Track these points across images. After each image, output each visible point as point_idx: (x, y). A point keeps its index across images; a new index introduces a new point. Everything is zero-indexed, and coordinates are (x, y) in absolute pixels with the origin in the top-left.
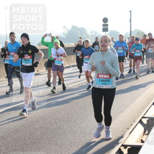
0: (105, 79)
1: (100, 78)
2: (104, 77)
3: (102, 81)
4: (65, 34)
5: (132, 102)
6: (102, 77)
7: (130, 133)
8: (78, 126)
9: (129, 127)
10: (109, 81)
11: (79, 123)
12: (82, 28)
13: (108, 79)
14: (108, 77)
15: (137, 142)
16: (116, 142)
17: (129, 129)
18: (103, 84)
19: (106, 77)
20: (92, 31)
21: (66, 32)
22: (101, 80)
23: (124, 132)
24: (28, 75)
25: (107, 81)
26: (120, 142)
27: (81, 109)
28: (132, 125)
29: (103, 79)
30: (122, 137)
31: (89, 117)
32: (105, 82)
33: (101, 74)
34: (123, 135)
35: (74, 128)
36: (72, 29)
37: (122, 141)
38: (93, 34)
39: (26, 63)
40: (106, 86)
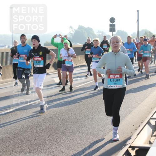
0: (116, 79)
1: (111, 78)
2: (115, 77)
3: (114, 81)
4: (71, 34)
5: (139, 103)
6: (113, 77)
7: (138, 135)
8: (85, 127)
9: (136, 129)
10: (119, 80)
11: (86, 124)
12: (88, 27)
13: (119, 79)
14: (119, 77)
15: (145, 144)
16: (124, 143)
17: (136, 130)
18: (115, 84)
19: (117, 77)
20: (99, 31)
21: (73, 32)
22: (112, 80)
23: (132, 134)
24: (39, 76)
25: (118, 80)
26: (127, 143)
27: (88, 110)
28: (139, 126)
29: (114, 79)
30: (130, 138)
31: (96, 118)
32: (116, 82)
33: (112, 74)
34: (131, 137)
35: (81, 129)
36: (78, 29)
37: (129, 143)
38: (100, 34)
39: (37, 64)
40: (117, 86)
